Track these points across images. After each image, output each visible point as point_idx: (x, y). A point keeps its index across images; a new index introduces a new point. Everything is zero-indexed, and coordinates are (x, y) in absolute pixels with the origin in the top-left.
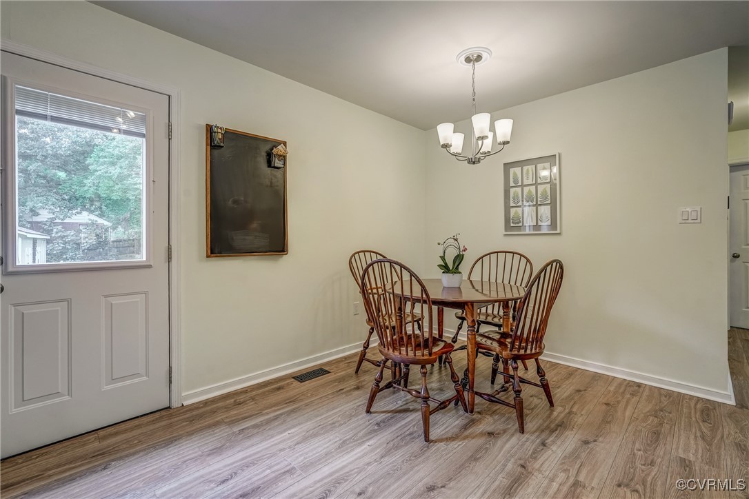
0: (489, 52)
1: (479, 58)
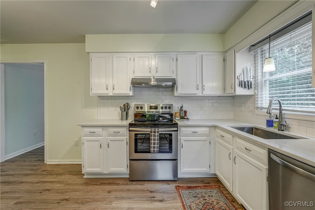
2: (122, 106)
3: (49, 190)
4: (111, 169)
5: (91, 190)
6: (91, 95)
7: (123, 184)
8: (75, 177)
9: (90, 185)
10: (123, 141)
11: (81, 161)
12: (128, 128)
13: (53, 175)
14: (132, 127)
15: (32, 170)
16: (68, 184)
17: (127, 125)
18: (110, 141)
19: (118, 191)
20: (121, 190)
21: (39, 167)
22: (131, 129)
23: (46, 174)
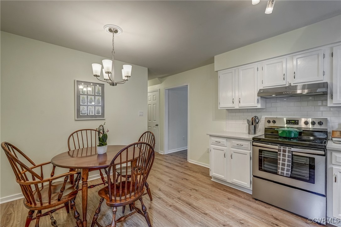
0: (122, 31)
1: (116, 31)
2: (250, 119)
3: (187, 180)
4: (234, 180)
5: (214, 191)
6: (219, 109)
7: (244, 198)
8: (205, 177)
9: (215, 187)
10: (246, 154)
11: (209, 166)
12: (252, 142)
13: (191, 170)
14: (256, 142)
15: (180, 163)
16: (199, 181)
17: (251, 139)
18: (233, 153)
19: (238, 202)
20: (240, 202)
21: (184, 163)
22: (254, 143)
23: (187, 169)
